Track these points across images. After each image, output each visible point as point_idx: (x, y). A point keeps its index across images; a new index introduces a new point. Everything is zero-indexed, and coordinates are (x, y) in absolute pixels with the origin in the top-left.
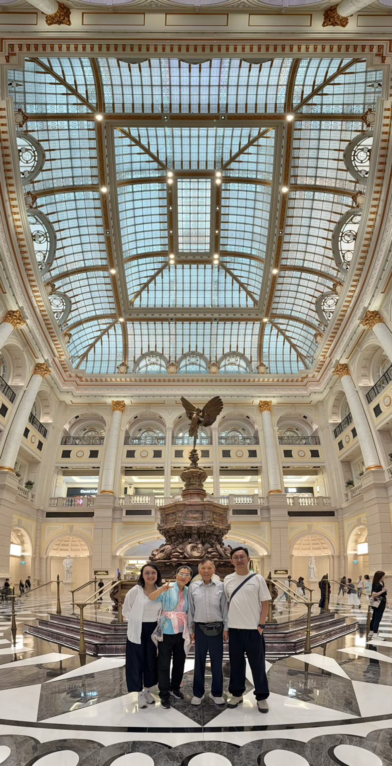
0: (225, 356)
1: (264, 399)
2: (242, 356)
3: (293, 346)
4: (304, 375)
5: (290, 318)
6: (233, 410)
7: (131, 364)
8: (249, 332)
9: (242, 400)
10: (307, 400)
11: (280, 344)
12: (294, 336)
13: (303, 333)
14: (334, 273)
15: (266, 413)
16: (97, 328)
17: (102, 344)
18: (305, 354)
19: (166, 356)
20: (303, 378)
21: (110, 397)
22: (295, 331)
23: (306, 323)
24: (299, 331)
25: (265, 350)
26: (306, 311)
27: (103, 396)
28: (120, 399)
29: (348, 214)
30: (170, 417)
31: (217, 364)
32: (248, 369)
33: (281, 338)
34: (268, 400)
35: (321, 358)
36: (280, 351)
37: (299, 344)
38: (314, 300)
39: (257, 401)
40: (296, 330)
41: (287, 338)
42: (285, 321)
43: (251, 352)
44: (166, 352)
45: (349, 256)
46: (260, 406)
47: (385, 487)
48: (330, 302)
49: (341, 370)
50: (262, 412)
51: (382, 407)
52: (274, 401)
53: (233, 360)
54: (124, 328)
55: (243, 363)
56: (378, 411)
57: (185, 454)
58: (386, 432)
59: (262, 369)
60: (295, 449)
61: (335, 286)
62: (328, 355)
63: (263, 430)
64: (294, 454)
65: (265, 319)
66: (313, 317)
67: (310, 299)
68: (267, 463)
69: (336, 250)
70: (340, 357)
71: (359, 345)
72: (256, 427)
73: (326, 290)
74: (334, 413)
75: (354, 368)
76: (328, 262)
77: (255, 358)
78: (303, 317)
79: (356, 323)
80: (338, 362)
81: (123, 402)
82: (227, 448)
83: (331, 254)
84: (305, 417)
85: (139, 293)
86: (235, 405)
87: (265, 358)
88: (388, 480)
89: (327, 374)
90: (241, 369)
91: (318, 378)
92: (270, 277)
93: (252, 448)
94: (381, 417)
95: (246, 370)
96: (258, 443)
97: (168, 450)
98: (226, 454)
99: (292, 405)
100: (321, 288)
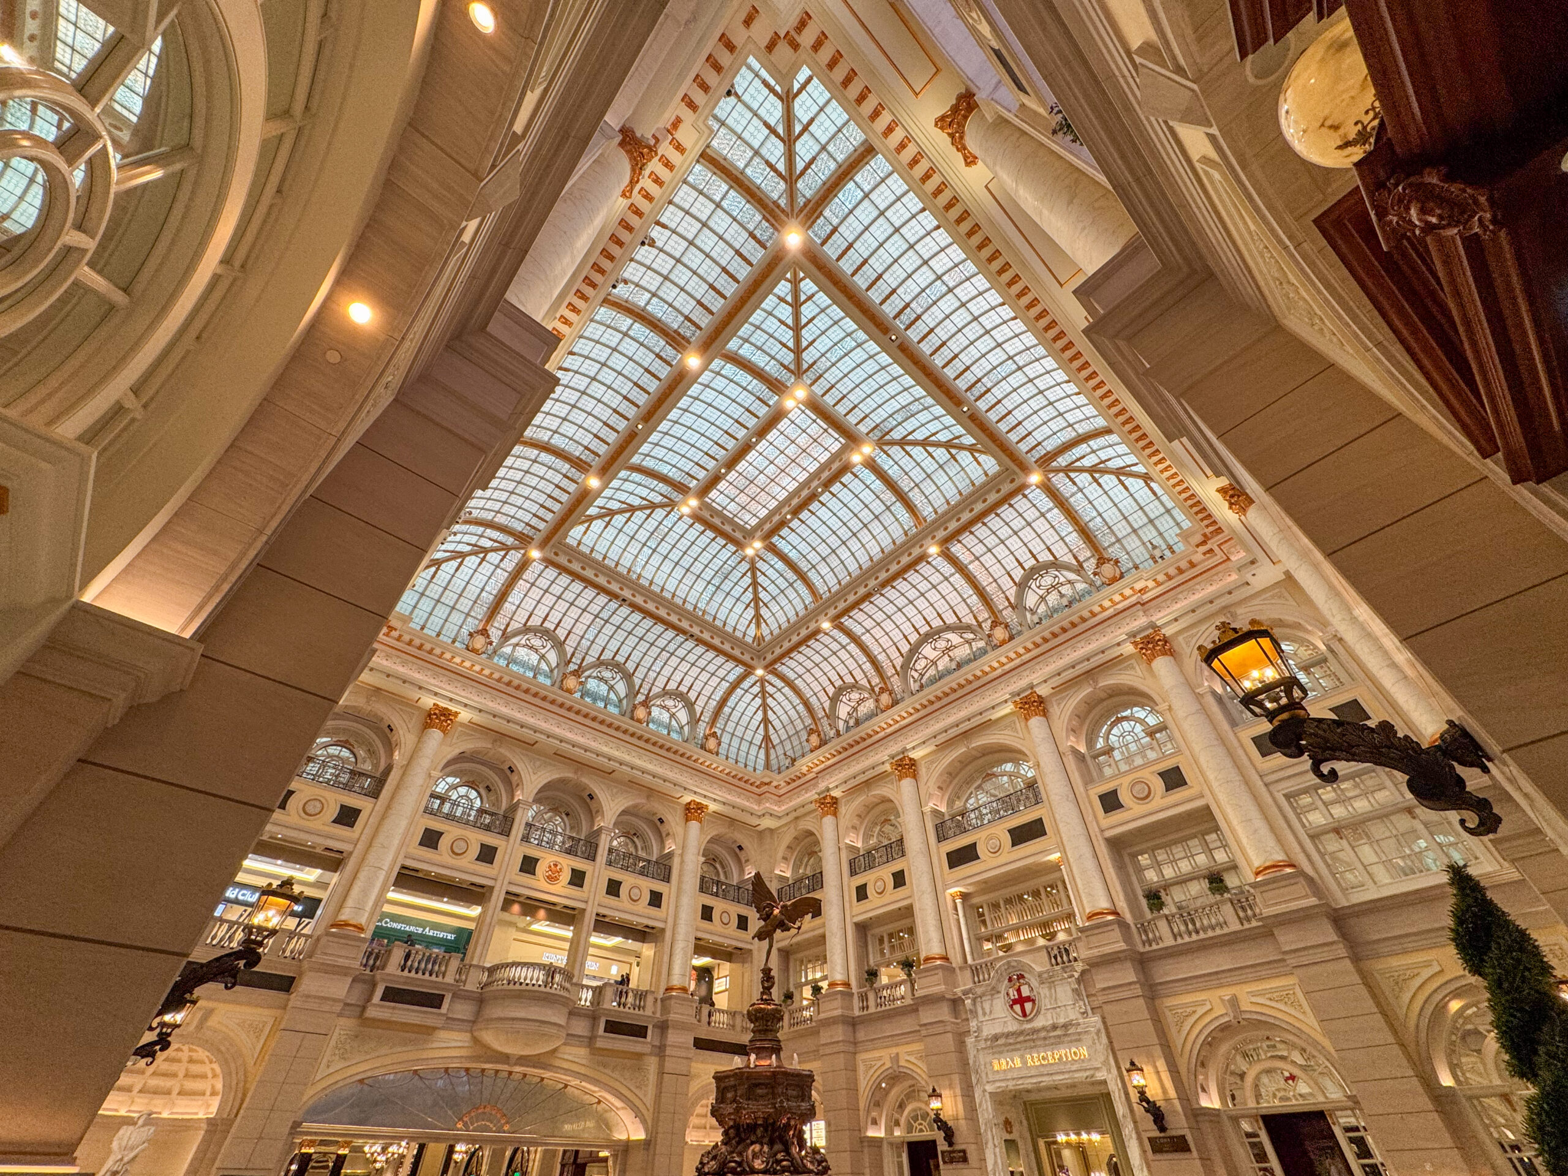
0: (665, 693)
1: (698, 799)
2: (690, 705)
3: (766, 721)
4: (767, 780)
5: (789, 684)
6: (644, 801)
7: (495, 634)
8: (721, 673)
9: (667, 788)
10: (754, 821)
11: (751, 710)
12: (777, 709)
13: (792, 713)
14: (890, 672)
15: (694, 825)
17: (457, 569)
18: (776, 741)
19: (568, 648)
20: (763, 784)
21: (436, 694)
22: (784, 705)
23: (806, 704)
24: (788, 707)
25: (726, 710)
26: (817, 688)
27: (420, 688)
28: (453, 708)
29: (968, 628)
30: (534, 777)
31: (646, 704)
32: (686, 728)
33: (758, 701)
34: (704, 802)
35: (805, 769)
36: (745, 719)
37: (776, 723)
38: (839, 683)
39: (687, 798)
40: (785, 703)
41: (765, 706)
42: (779, 684)
43: (705, 706)
44: (571, 643)
45: (922, 663)
46: (688, 807)
47: (853, 1023)
48: (855, 696)
49: (829, 805)
50: (687, 820)
51: (870, 891)
52: (713, 807)
53: (670, 703)
54: (523, 566)
55: (683, 716)
56: (862, 893)
57: (541, 868)
58: (862, 929)
59: (712, 744)
60: (719, 906)
61: (882, 690)
62: (816, 770)
63: (682, 855)
64: (716, 915)
65: (760, 672)
66: (821, 702)
67: (834, 677)
68: (675, 925)
69: (915, 649)
70: (835, 784)
71: (868, 784)
72: (670, 846)
73: (864, 682)
74: (785, 858)
75: (847, 811)
76: (894, 654)
77: (706, 717)
78: (808, 693)
79: (882, 757)
80: (828, 790)
81: (457, 714)
82: (617, 876)
83: (905, 648)
84: (740, 848)
85: (591, 519)
86: (651, 792)
87: (720, 724)
88: (857, 1013)
89: (798, 795)
90: (674, 723)
91: (782, 792)
92: (813, 626)
93: (659, 886)
94: (865, 905)
95: (682, 728)
96: (667, 879)
97: (511, 851)
98: (614, 888)
99: (732, 821)
100: (858, 675)
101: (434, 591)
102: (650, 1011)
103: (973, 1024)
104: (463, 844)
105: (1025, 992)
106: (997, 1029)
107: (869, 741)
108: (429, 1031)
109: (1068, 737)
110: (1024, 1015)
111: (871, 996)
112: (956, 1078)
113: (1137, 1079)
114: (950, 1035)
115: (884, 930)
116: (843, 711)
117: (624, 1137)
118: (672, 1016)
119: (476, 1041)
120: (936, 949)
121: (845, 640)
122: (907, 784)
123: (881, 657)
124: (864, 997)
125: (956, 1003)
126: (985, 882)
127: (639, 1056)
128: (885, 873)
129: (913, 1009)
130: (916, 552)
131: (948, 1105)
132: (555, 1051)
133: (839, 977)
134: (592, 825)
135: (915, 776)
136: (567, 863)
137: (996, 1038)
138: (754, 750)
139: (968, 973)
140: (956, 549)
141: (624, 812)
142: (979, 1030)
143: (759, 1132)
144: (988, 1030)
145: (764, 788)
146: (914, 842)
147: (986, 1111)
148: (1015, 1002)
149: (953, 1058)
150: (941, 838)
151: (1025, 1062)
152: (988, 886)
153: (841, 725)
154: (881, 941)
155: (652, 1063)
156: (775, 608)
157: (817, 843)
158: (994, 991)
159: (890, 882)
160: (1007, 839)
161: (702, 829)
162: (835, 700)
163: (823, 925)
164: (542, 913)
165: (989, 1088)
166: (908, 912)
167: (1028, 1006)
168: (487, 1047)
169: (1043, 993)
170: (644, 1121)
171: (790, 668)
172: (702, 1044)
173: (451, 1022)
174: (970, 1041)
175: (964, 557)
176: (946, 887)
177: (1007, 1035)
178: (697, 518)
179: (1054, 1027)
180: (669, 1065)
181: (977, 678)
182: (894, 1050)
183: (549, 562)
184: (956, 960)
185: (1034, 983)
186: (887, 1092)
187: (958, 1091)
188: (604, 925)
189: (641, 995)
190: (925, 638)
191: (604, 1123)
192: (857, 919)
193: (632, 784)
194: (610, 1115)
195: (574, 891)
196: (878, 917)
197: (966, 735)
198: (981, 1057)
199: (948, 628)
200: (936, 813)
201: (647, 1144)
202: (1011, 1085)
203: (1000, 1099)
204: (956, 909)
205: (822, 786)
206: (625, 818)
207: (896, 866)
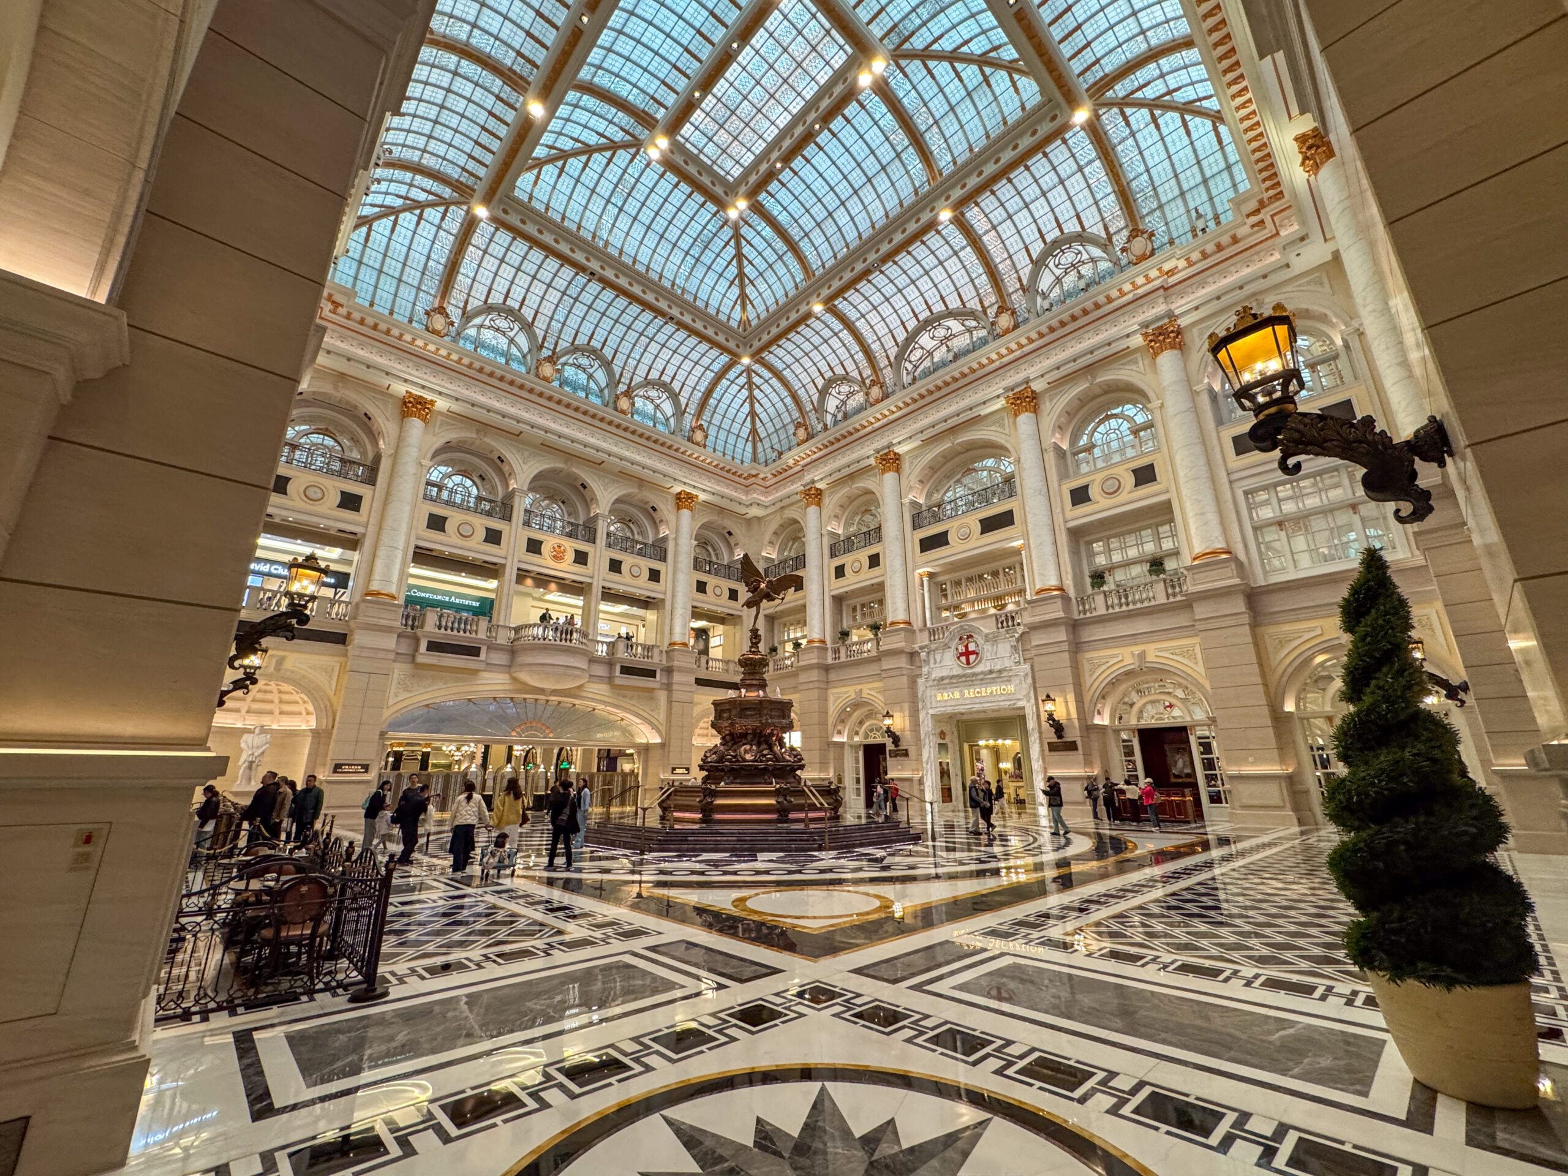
0: (647, 383)
1: (688, 490)
2: (674, 396)
3: (753, 414)
4: (754, 472)
5: (777, 374)
6: (636, 491)
7: (455, 314)
8: (705, 361)
9: (657, 478)
10: (742, 510)
11: (738, 402)
12: (764, 401)
13: (780, 405)
14: (883, 363)
15: (685, 513)
16: (403, 190)
17: (393, 231)
18: (763, 435)
19: (537, 331)
20: (751, 476)
21: (406, 381)
22: (771, 396)
23: (794, 396)
24: (776, 399)
25: (712, 402)
26: (806, 380)
27: (387, 374)
28: (428, 396)
29: (972, 314)
30: (525, 467)
31: (628, 394)
32: (672, 420)
33: (745, 393)
34: (694, 492)
35: (791, 462)
36: (732, 412)
37: (763, 416)
38: (829, 375)
39: (678, 489)
40: (773, 395)
41: (751, 398)
42: (767, 374)
43: (690, 398)
44: (540, 325)
45: (918, 353)
46: (678, 497)
47: (827, 669)
48: (845, 388)
49: (814, 496)
50: (679, 508)
51: (847, 570)
52: (702, 497)
53: (653, 393)
54: (470, 225)
55: (668, 408)
56: (840, 572)
57: (546, 549)
58: (839, 600)
59: (699, 436)
60: (711, 581)
61: (873, 383)
62: (802, 463)
63: (676, 539)
64: (709, 588)
65: (746, 361)
66: (809, 395)
67: (824, 368)
68: (673, 596)
69: (912, 338)
70: (820, 477)
71: (852, 477)
72: (664, 531)
73: (855, 374)
74: (771, 542)
75: (831, 502)
76: (889, 343)
77: (692, 409)
78: (796, 385)
79: (867, 452)
80: (813, 482)
81: (432, 402)
82: (618, 556)
83: (901, 336)
84: (730, 533)
85: (540, 164)
86: (641, 482)
87: (706, 415)
88: (830, 661)
89: (785, 486)
90: (659, 414)
91: (768, 483)
92: (803, 309)
93: (656, 565)
94: (842, 582)
95: (667, 419)
96: (663, 559)
97: (515, 535)
98: (615, 566)
99: (721, 510)
100: (850, 366)
101: (373, 258)
102: (657, 660)
103: (925, 670)
104: (468, 528)
105: (972, 647)
106: (945, 673)
107: (856, 436)
108: (474, 672)
109: (1053, 434)
110: (968, 663)
111: (843, 651)
112: (906, 706)
113: (1049, 706)
114: (905, 678)
115: (857, 601)
116: (832, 404)
117: (644, 741)
118: (676, 663)
119: (515, 680)
120: (901, 616)
121: (837, 325)
122: (890, 477)
123: (876, 347)
124: (836, 651)
125: (913, 655)
126: (951, 563)
127: (651, 690)
128: (863, 556)
129: (877, 659)
130: (925, 217)
131: (899, 722)
132: (580, 687)
133: (816, 635)
134: (589, 511)
135: (898, 470)
136: (570, 546)
137: (942, 679)
138: (741, 444)
139: (926, 633)
140: (973, 214)
141: (617, 501)
142: (929, 673)
143: (749, 738)
144: (936, 674)
145: (752, 480)
146: (891, 529)
147: (927, 725)
148: (962, 654)
149: (906, 693)
150: (916, 525)
151: (962, 695)
152: (954, 567)
153: (829, 419)
154: (854, 609)
155: (662, 696)
156: (763, 287)
157: (801, 529)
158: (947, 646)
159: (867, 563)
160: (978, 527)
161: (693, 517)
162: (823, 393)
163: (804, 597)
164: (553, 586)
165: (931, 712)
166: (880, 587)
167: (972, 658)
168: (526, 684)
169: (987, 649)
170: (659, 731)
171: (778, 356)
172: (700, 682)
173: (490, 666)
174: (921, 681)
175: (980, 225)
176: (915, 567)
177: (952, 677)
178: (669, 164)
179: (991, 672)
180: (676, 696)
181: (973, 371)
182: (859, 687)
183: (499, 223)
184: (917, 624)
185: (980, 641)
186: (850, 715)
187: (907, 713)
188: (609, 595)
189: (648, 648)
190: (925, 325)
191: (626, 732)
192: (834, 593)
193: (624, 475)
194: (633, 729)
195: (579, 568)
196: (853, 591)
197: (953, 430)
198: (928, 692)
199: (950, 314)
200: (914, 504)
201: (662, 745)
202: (949, 710)
203: (938, 719)
204: (922, 585)
205: (808, 478)
206: (617, 506)
207: (872, 550)
